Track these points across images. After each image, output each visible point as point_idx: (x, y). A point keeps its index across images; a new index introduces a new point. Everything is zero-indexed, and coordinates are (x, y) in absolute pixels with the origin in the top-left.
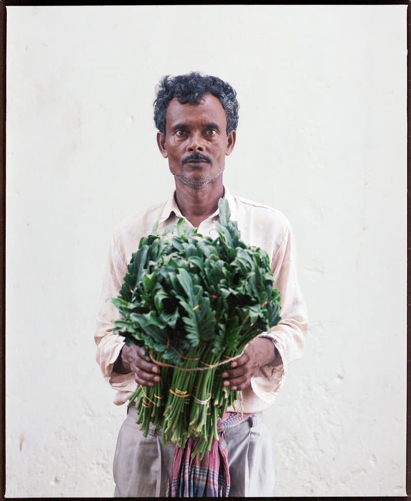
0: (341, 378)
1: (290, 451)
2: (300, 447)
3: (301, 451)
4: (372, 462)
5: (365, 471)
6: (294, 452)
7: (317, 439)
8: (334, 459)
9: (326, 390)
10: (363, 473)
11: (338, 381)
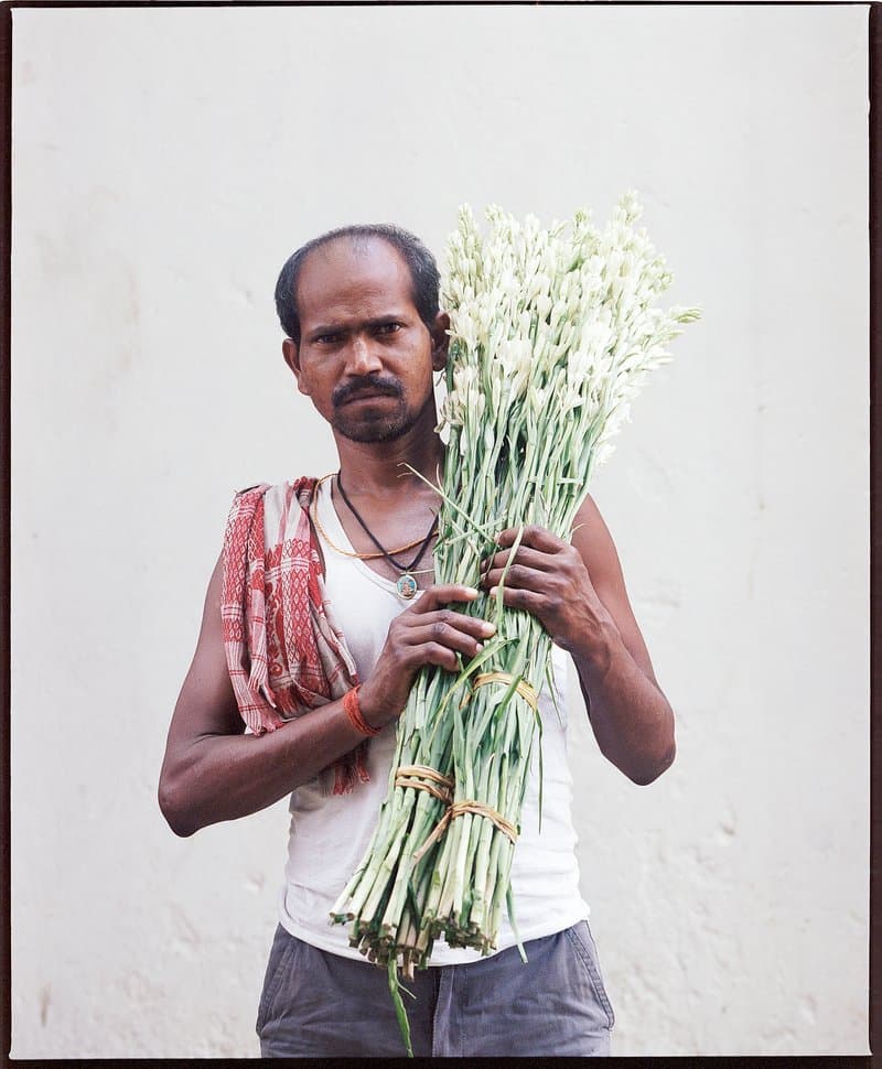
0: (730, 832)
1: (628, 997)
2: (648, 987)
3: (651, 996)
4: (807, 1014)
5: (792, 1032)
6: (636, 998)
7: (684, 968)
8: (724, 1010)
9: (699, 860)
10: (789, 1037)
11: (723, 840)
